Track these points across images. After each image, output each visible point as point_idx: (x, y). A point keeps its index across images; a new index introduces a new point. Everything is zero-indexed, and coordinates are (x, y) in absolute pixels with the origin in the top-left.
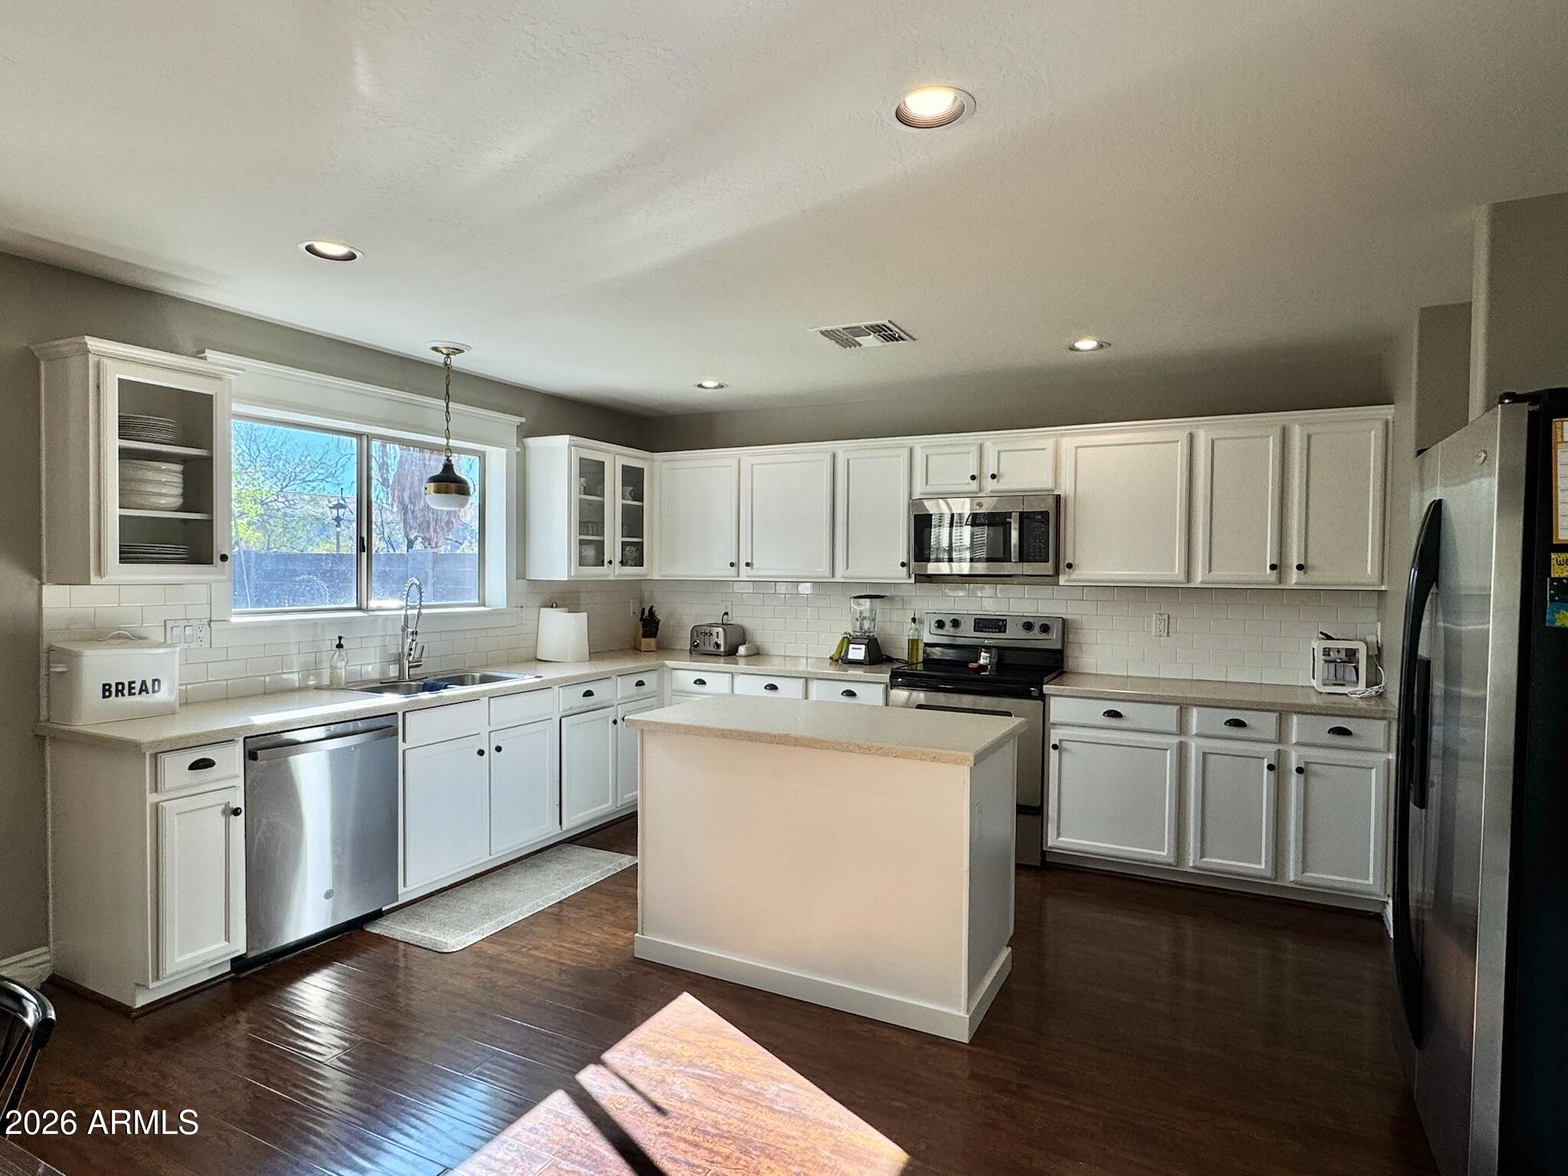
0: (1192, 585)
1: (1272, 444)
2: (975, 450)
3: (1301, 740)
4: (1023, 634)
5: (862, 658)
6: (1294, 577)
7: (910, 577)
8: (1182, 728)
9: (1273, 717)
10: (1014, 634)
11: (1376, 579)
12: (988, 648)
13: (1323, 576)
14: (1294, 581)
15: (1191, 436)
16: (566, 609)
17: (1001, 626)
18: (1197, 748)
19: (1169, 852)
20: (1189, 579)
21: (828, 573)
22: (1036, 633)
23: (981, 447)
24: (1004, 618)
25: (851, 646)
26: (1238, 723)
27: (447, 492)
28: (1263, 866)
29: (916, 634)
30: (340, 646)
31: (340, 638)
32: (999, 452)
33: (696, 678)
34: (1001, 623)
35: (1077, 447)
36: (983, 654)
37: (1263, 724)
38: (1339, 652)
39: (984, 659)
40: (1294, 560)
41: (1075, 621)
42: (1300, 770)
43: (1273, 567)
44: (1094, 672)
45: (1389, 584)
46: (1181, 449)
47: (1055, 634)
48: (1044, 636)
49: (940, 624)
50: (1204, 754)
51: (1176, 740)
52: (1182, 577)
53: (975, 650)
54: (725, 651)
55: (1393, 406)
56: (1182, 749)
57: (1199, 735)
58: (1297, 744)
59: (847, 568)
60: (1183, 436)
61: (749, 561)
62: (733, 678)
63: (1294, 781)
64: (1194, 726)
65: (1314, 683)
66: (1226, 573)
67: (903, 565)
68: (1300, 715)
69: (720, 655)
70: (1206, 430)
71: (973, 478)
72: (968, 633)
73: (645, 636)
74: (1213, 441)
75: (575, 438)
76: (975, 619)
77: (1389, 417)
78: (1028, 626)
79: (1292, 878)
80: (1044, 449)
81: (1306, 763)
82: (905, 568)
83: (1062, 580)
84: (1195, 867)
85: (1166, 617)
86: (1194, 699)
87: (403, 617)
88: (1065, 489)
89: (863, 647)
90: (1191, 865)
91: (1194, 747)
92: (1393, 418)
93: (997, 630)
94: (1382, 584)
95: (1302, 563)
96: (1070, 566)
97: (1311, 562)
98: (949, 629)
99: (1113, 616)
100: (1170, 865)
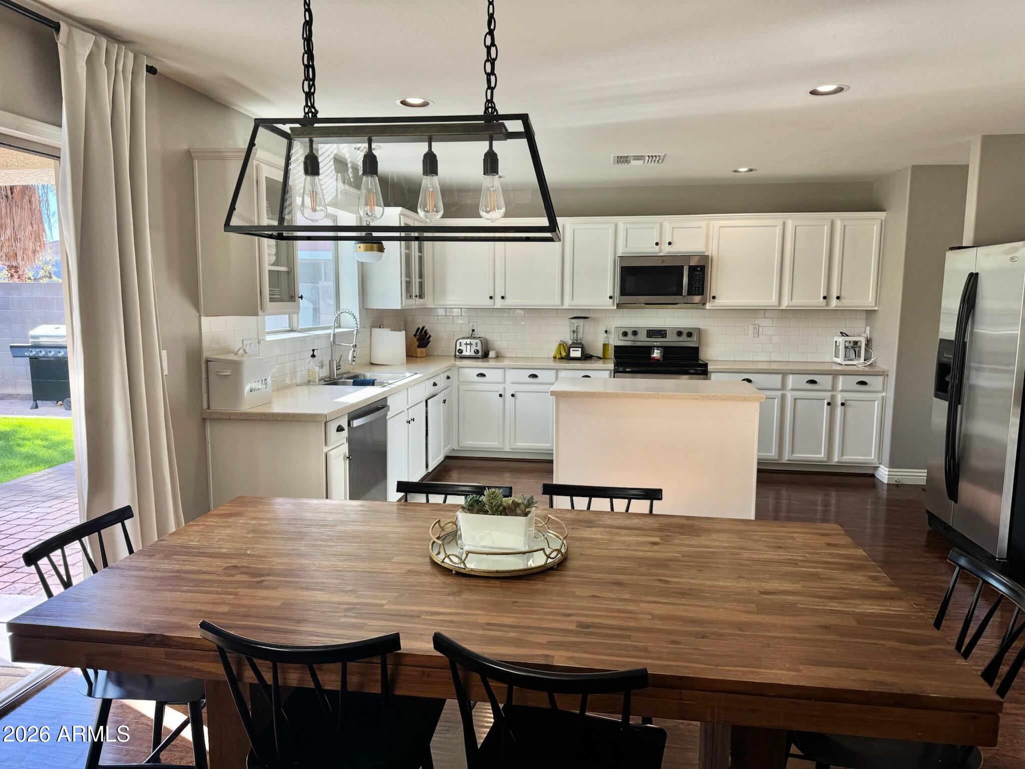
0: (781, 308)
1: (826, 229)
2: (658, 226)
3: (843, 389)
4: (676, 338)
5: (580, 356)
6: (834, 303)
7: (614, 305)
8: (784, 386)
9: (830, 378)
10: (671, 339)
11: (873, 304)
12: (658, 347)
13: (847, 303)
14: (834, 306)
15: (784, 224)
16: (390, 329)
17: (663, 334)
18: (792, 396)
19: (775, 453)
20: (780, 304)
21: (559, 303)
22: (684, 337)
23: (661, 225)
24: (665, 329)
25: (572, 349)
26: (813, 382)
27: (372, 250)
28: (822, 455)
29: (607, 340)
30: (313, 356)
31: (313, 350)
32: (673, 228)
33: (478, 373)
34: (663, 332)
35: (720, 227)
36: (655, 351)
37: (825, 381)
38: (850, 343)
39: (656, 354)
40: (834, 294)
41: (705, 330)
42: (843, 404)
43: (825, 298)
44: (716, 359)
45: (879, 306)
46: (778, 231)
47: (695, 338)
48: (689, 339)
49: (625, 334)
50: (795, 399)
51: (779, 393)
52: (776, 304)
53: (650, 349)
54: (482, 356)
55: (885, 212)
56: (783, 397)
57: (793, 390)
58: (842, 391)
59: (573, 300)
60: (781, 222)
61: (503, 295)
62: (505, 371)
63: (839, 410)
64: (790, 385)
65: (839, 360)
66: (801, 301)
67: (611, 297)
68: (844, 376)
69: (479, 358)
70: (792, 220)
71: (657, 244)
72: (643, 339)
73: (419, 347)
74: (796, 226)
75: (404, 210)
76: (647, 330)
77: (883, 218)
78: (680, 333)
79: (836, 460)
80: (700, 227)
81: (845, 400)
82: (611, 300)
83: (708, 306)
84: (788, 460)
85: (757, 326)
86: (791, 370)
87: (332, 335)
88: (712, 251)
89: (580, 349)
90: (786, 459)
91: (789, 396)
92: (885, 218)
93: (661, 337)
94: (876, 306)
95: (839, 295)
96: (714, 298)
97: (843, 295)
98: (630, 336)
99: (727, 326)
100: (775, 460)
